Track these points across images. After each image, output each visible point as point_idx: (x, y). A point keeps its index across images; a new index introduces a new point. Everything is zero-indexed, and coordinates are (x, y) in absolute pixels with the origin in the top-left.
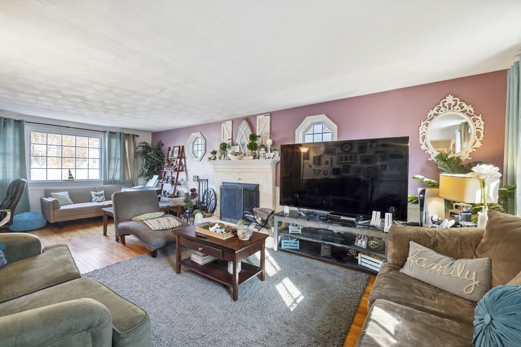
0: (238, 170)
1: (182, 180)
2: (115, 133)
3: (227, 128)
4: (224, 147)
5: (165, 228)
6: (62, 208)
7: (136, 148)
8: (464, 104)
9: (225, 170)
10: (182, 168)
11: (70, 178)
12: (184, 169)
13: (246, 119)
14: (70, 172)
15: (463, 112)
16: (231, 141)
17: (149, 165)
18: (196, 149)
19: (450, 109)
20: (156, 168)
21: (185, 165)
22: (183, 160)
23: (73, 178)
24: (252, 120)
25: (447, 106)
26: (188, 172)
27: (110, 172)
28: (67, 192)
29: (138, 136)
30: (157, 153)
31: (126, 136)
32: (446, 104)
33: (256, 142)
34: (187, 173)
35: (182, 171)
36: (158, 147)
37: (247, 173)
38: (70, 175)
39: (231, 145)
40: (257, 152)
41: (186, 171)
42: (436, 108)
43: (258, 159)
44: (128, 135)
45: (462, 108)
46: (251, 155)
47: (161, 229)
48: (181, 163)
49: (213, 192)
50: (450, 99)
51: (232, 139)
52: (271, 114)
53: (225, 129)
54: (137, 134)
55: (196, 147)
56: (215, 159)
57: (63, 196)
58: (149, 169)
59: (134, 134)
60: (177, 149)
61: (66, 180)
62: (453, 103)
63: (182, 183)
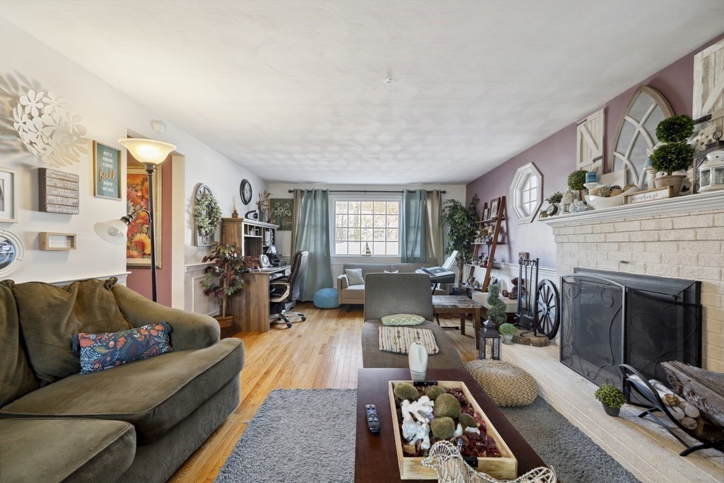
0: (619, 237)
1: (503, 261)
2: (414, 192)
3: (589, 133)
4: (579, 180)
5: (403, 351)
6: (349, 288)
7: (441, 211)
9: (581, 239)
10: (503, 238)
11: (367, 252)
12: (506, 241)
13: (649, 86)
14: (367, 245)
16: (600, 162)
17: (456, 234)
18: (526, 199)
20: (467, 240)
21: (507, 233)
22: (503, 224)
23: (370, 253)
24: (675, 79)
26: (513, 246)
27: (409, 245)
28: (361, 270)
29: (444, 192)
30: (467, 216)
31: (428, 193)
33: (690, 141)
34: (510, 249)
35: (502, 243)
36: (472, 206)
37: (648, 245)
38: (368, 249)
39: (600, 171)
40: (690, 172)
41: (509, 243)
43: (695, 192)
44: (431, 192)
46: (664, 186)
47: (394, 350)
48: (500, 230)
49: (553, 291)
51: (605, 157)
53: (587, 138)
54: (442, 190)
55: (526, 194)
56: (555, 211)
57: (355, 273)
58: (455, 240)
59: (438, 190)
60: (495, 204)
61: (364, 255)
63: (503, 266)
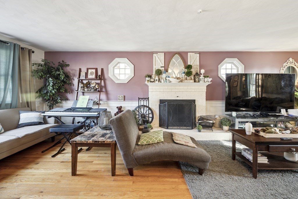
0: (176, 90)
3: (159, 58)
8: (295, 63)
13: (179, 54)
15: (295, 65)
16: (163, 68)
19: (291, 63)
22: (102, 82)
24: (184, 55)
25: (290, 62)
26: (111, 93)
29: (33, 52)
32: (290, 61)
34: (107, 94)
41: (107, 91)
42: (286, 63)
45: (295, 64)
50: (291, 59)
52: (200, 53)
53: (157, 59)
54: (32, 50)
56: (154, 81)
59: (29, 48)
62: (292, 61)
63: (101, 102)
